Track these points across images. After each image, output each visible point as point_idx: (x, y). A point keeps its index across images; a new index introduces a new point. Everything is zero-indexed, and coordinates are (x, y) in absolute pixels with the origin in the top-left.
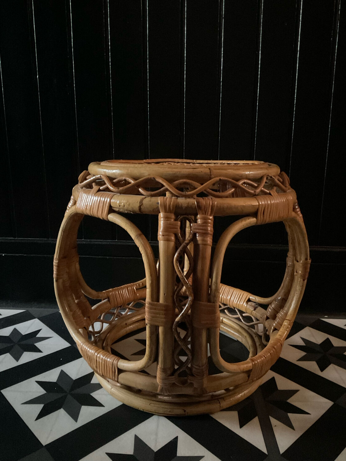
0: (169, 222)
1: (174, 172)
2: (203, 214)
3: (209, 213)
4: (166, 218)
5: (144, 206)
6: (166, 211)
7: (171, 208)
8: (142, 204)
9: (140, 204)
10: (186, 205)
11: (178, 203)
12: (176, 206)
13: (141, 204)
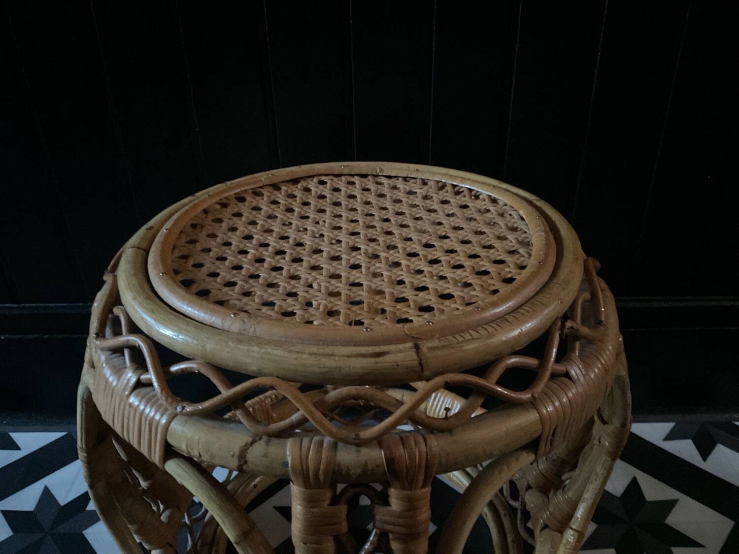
0: (316, 510)
1: (325, 370)
2: (403, 488)
3: (420, 483)
4: (310, 502)
5: (250, 466)
6: (306, 483)
7: (321, 478)
8: (246, 462)
9: (239, 460)
10: (359, 471)
11: (339, 465)
12: (334, 472)
13: (242, 462)
